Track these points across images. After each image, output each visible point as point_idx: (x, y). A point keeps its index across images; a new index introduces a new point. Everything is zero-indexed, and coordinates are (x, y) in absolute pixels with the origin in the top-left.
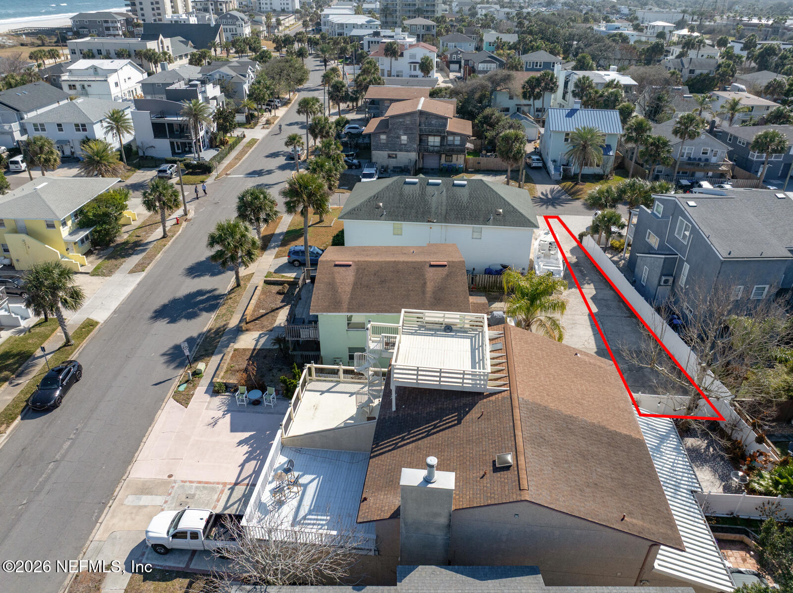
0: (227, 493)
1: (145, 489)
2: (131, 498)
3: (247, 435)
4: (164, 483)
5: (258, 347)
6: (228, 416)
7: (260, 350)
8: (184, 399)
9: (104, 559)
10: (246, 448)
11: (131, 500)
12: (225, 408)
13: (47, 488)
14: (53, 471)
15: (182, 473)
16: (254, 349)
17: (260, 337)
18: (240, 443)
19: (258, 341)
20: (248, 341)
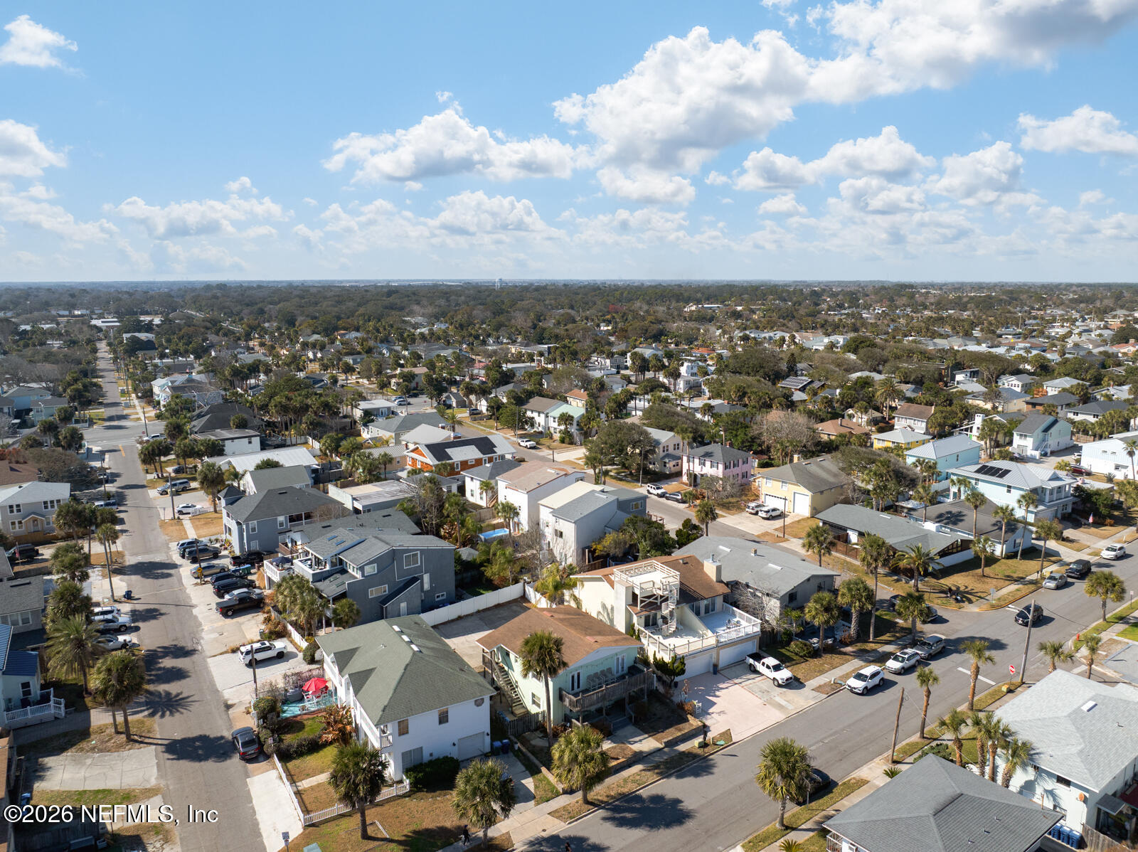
0: (743, 684)
1: (780, 707)
2: (790, 708)
3: (710, 698)
4: (770, 704)
5: (646, 736)
6: (710, 711)
7: (646, 733)
8: (727, 735)
9: (815, 694)
10: (717, 693)
11: (790, 707)
12: (708, 716)
13: (831, 732)
14: (825, 738)
15: (759, 702)
16: (650, 736)
17: (636, 742)
18: (718, 697)
19: (640, 741)
20: (647, 744)
